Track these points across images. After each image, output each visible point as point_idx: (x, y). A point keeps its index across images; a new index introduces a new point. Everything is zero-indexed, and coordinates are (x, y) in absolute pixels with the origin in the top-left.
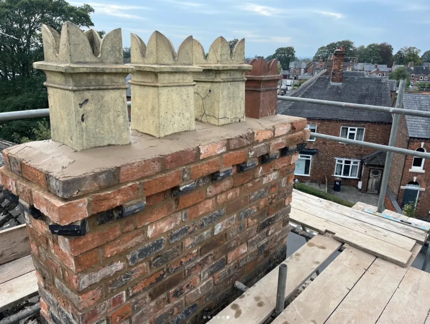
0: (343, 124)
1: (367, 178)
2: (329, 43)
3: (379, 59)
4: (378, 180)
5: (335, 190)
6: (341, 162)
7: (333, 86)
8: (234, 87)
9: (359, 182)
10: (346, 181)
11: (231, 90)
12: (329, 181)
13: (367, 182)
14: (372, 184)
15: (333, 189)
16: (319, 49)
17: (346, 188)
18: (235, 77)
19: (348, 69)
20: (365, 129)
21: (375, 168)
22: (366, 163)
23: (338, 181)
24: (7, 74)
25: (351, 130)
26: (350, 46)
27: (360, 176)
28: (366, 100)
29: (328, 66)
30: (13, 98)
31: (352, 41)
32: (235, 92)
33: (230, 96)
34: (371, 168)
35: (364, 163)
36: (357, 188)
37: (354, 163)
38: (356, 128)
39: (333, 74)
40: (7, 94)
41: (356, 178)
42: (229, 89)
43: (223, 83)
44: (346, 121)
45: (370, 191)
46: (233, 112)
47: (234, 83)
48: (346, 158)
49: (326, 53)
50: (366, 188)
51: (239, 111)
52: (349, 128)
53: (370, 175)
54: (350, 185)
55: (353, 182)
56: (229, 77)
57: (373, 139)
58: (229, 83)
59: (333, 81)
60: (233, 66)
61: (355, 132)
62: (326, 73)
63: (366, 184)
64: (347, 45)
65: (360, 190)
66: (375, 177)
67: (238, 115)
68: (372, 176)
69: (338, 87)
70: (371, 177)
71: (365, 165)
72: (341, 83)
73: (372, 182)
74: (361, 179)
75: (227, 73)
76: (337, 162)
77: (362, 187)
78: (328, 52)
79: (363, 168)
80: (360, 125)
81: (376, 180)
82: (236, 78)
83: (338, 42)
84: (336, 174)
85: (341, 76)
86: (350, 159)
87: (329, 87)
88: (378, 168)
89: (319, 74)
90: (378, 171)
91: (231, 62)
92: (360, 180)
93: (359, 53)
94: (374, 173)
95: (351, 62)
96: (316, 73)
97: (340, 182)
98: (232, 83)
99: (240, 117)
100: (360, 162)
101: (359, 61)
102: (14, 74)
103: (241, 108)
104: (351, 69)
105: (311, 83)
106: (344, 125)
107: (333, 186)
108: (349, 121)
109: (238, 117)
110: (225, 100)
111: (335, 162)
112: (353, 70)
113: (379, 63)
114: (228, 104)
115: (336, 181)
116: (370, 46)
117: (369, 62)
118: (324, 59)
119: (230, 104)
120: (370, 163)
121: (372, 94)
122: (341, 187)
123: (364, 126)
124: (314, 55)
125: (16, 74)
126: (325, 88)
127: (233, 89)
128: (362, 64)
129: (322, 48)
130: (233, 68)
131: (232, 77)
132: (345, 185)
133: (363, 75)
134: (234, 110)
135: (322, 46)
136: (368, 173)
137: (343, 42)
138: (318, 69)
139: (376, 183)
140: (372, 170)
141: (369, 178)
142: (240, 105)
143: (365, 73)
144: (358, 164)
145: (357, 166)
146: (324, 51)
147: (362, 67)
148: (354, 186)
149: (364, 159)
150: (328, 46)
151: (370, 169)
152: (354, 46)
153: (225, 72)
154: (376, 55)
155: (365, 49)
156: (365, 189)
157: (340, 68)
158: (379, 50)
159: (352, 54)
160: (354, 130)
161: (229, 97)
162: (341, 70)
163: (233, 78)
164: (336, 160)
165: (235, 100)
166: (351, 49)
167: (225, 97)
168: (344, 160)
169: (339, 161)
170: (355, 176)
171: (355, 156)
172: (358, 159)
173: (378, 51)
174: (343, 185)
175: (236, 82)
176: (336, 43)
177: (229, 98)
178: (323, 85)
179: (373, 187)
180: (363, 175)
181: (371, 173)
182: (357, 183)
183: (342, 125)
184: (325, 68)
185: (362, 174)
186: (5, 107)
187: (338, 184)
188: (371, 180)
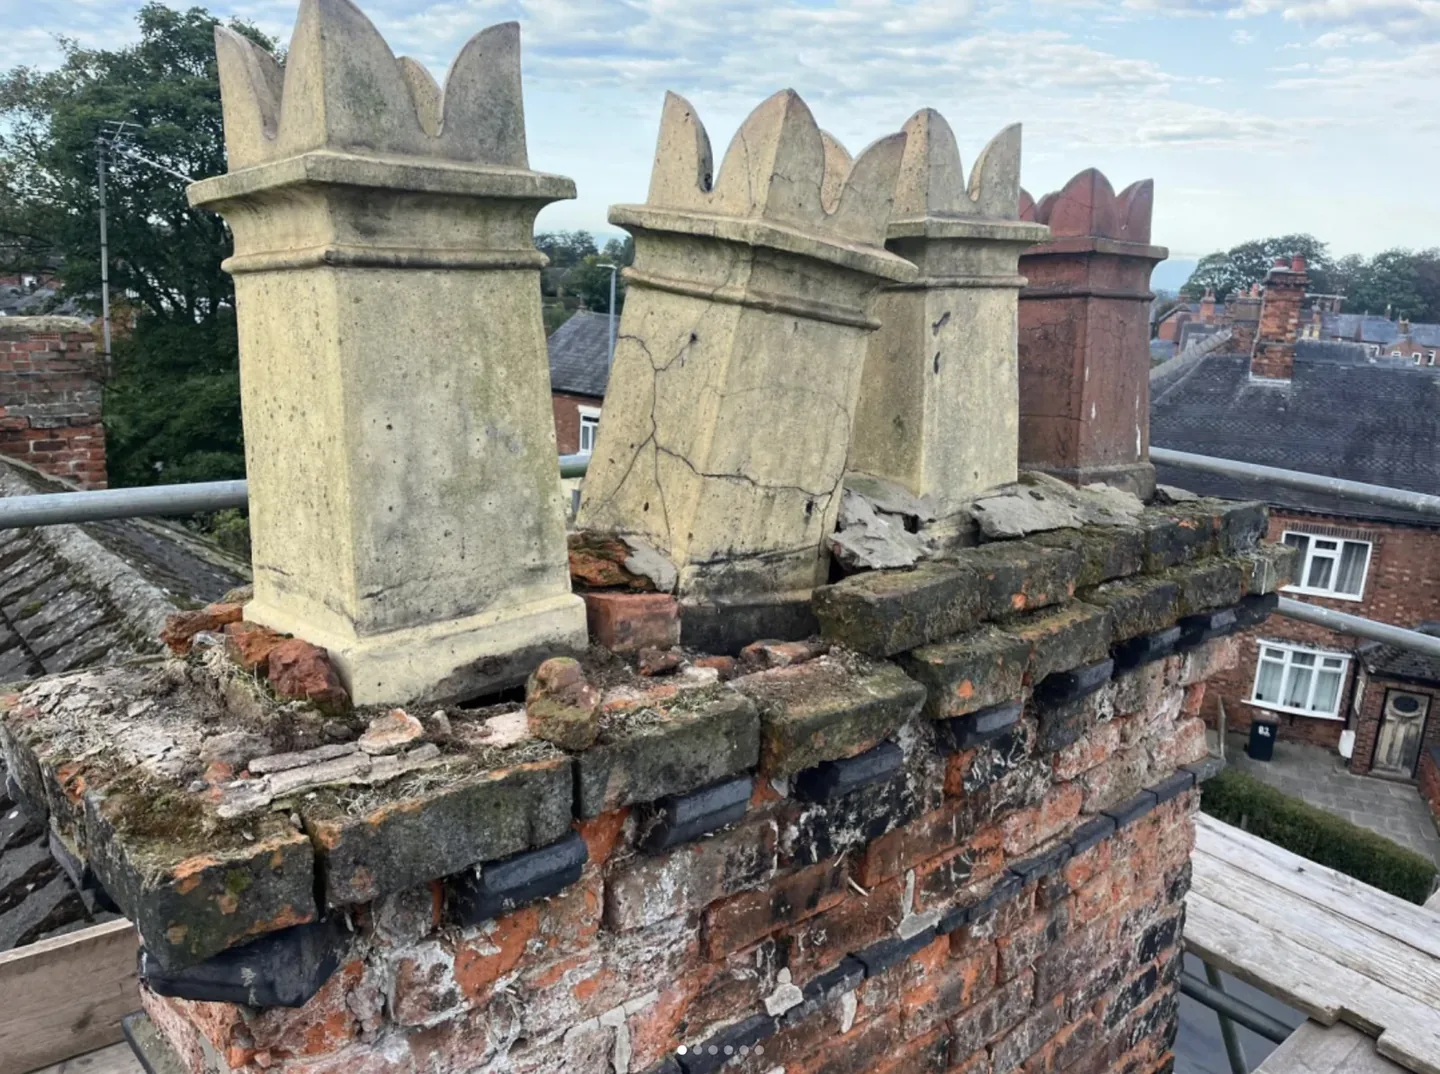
0: (1289, 521)
1: (1374, 724)
2: (1238, 242)
3: (1413, 305)
4: (1413, 731)
5: (1253, 755)
6: (1279, 654)
7: (1258, 392)
8: (810, 347)
9: (1344, 733)
10: (1296, 724)
11: (796, 356)
12: (1231, 719)
13: (1373, 735)
14: (1391, 746)
15: (1247, 748)
16: (1203, 263)
17: (1296, 749)
18: (822, 300)
19: (1306, 332)
20: (1371, 545)
21: (1407, 687)
22: (1372, 669)
23: (1265, 724)
24: (192, 304)
25: (1319, 544)
26: (1311, 256)
27: (1347, 710)
28: (1378, 445)
29: (1237, 321)
30: (203, 382)
31: (1321, 240)
32: (813, 371)
33: (783, 379)
34: (1390, 684)
35: (1366, 666)
36: (1336, 752)
37: (1328, 662)
38: (1340, 542)
39: (1261, 349)
40: (187, 366)
41: (1334, 716)
42: (785, 346)
43: (758, 313)
44: (1302, 513)
45: (1384, 769)
46: (783, 458)
47: (814, 324)
48: (1299, 642)
49: (1227, 276)
50: (1368, 757)
51: (815, 460)
52: (1313, 538)
53: (1387, 711)
54: (1311, 742)
55: (1321, 730)
56: (797, 294)
57: (1402, 582)
58: (788, 322)
59: (1259, 370)
60: (821, 245)
61: (1336, 555)
62: (1231, 345)
63: (1370, 742)
64: (1302, 249)
65: (1347, 763)
66: (1404, 720)
67: (809, 479)
68: (1393, 714)
69: (1276, 395)
70: (1389, 717)
71: (1369, 673)
72: (1288, 382)
73: (1394, 736)
74: (1353, 720)
75: (790, 271)
76: (1263, 656)
77: (1354, 752)
78: (1232, 273)
79: (1361, 685)
80: (1354, 529)
81: (1408, 731)
82: (827, 307)
83: (1273, 241)
84: (1259, 697)
85: (1288, 359)
86: (1313, 647)
87: (1242, 392)
88: (1414, 688)
89: (1202, 344)
90: (1416, 697)
91: (818, 222)
92: (1346, 726)
93: (1344, 280)
94: (1399, 704)
95: (1316, 308)
96: (1191, 342)
97: (1272, 727)
98: (803, 323)
99: (817, 490)
100: (1351, 661)
101: (1345, 308)
102: (214, 305)
103: (826, 449)
104: (1316, 334)
105: (1176, 375)
106: (1294, 527)
107: (1246, 740)
108: (1314, 515)
109: (803, 485)
110: (756, 394)
111: (1257, 654)
112: (1322, 336)
113: (1414, 319)
114: (767, 416)
115: (1257, 724)
116: (1382, 259)
117: (1378, 311)
118: (1222, 295)
119: (776, 418)
120: (1389, 669)
121: (1401, 425)
122: (1277, 745)
123: (1367, 537)
124: (1184, 282)
125: (222, 304)
126: (1229, 395)
127: (803, 349)
128: (1353, 317)
129: (1213, 258)
130: (822, 254)
131: (810, 298)
132: (1293, 740)
133: (1361, 355)
134: (793, 453)
135: (1213, 251)
136: (1380, 701)
137: (1288, 239)
138: (1199, 328)
139: (1406, 738)
140: (1393, 695)
141: (1382, 720)
142: (827, 435)
143: (1367, 351)
144: (1344, 669)
145: (1337, 676)
146: (1220, 269)
147: (1355, 327)
148: (1325, 746)
149: (1366, 654)
150: (1233, 252)
151: (1388, 689)
152: (1326, 256)
153: (780, 264)
154: (1402, 289)
155: (1364, 269)
156: (1367, 761)
157: (1286, 331)
158: (1413, 272)
159: (1323, 281)
160: (1333, 546)
161: (780, 385)
162: (1289, 336)
163: (815, 304)
164: (1259, 647)
165: (808, 404)
166: (1316, 266)
167: (758, 381)
168: (1289, 649)
169: (1270, 652)
170: (1330, 710)
171: (1330, 637)
172: (1342, 648)
173: (1409, 277)
174: (1282, 738)
175: (824, 326)
176: (1264, 245)
177: (778, 390)
178: (1223, 386)
179: (1396, 756)
180: (1361, 709)
181: (1390, 704)
182: (1338, 738)
183: (1286, 526)
184: (1224, 327)
185: (1357, 705)
186: (179, 406)
187: (1267, 734)
188: (1387, 729)
